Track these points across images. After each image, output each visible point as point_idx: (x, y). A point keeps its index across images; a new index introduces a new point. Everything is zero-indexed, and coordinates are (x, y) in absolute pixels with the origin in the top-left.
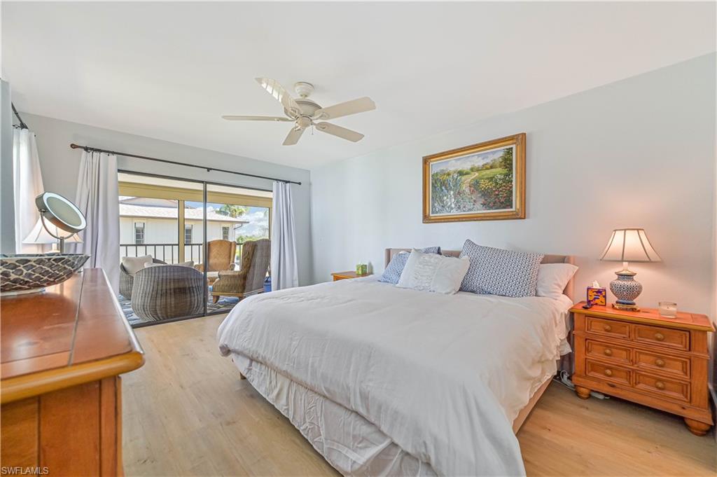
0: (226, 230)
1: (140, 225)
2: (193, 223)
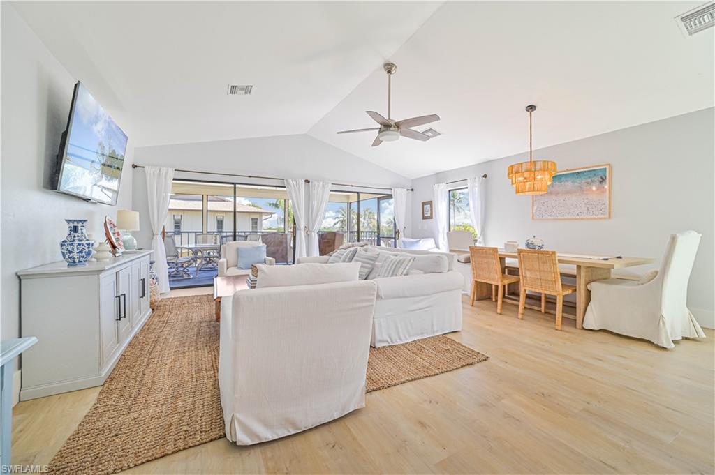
0: (255, 222)
1: (177, 217)
2: (224, 215)
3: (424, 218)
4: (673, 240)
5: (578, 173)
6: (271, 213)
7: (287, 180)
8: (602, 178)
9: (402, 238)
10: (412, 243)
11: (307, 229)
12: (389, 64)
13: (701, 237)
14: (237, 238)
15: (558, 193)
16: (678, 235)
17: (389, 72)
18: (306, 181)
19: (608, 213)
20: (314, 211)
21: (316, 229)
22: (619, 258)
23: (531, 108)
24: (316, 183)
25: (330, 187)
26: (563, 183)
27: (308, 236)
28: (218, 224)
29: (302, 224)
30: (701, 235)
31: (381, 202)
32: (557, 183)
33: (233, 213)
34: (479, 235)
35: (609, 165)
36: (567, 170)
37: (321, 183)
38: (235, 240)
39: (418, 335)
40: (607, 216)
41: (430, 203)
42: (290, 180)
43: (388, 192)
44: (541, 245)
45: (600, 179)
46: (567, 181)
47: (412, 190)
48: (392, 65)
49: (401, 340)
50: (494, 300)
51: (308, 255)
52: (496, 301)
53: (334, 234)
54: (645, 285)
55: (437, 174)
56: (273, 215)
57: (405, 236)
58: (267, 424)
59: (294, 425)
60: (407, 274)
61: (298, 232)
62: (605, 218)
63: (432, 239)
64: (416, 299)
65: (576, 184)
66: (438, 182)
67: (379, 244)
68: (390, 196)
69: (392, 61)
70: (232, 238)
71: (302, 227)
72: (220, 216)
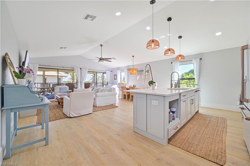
3: (115, 79)
6: (66, 76)
7: (74, 68)
9: (109, 84)
10: (111, 86)
11: (81, 82)
12: (101, 45)
14: (59, 85)
17: (101, 46)
18: (80, 69)
20: (83, 78)
21: (84, 82)
23: (133, 56)
24: (83, 69)
25: (88, 70)
27: (81, 84)
29: (79, 81)
31: (104, 74)
32: (141, 72)
33: (57, 76)
35: (149, 69)
37: (85, 69)
38: (58, 85)
39: (106, 104)
41: (116, 75)
42: (75, 68)
43: (105, 72)
47: (112, 71)
48: (102, 45)
49: (102, 105)
51: (81, 88)
53: (89, 84)
55: (118, 68)
56: (67, 77)
57: (110, 84)
58: (75, 114)
59: (80, 114)
60: (104, 92)
61: (78, 83)
63: (116, 85)
64: (106, 97)
66: (118, 70)
67: (103, 86)
68: (106, 73)
69: (102, 44)
70: (57, 85)
71: (79, 82)
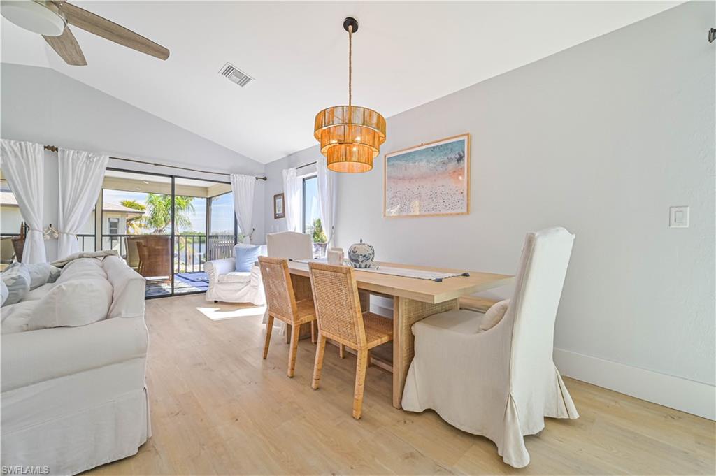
3: (276, 218)
4: (530, 243)
5: (434, 148)
8: (459, 155)
11: (53, 230)
13: (574, 240)
15: (412, 178)
16: (537, 234)
18: (46, 148)
19: (466, 208)
21: (72, 230)
22: (465, 275)
23: (351, 24)
24: (72, 153)
25: (107, 162)
26: (417, 163)
27: (55, 240)
28: (111, 226)
30: (574, 236)
32: (411, 164)
34: (328, 238)
35: (468, 134)
36: (422, 145)
37: (84, 153)
40: (465, 210)
41: (282, 196)
42: (4, 143)
43: (225, 179)
44: (367, 254)
45: (458, 156)
46: (421, 160)
47: (265, 179)
50: (313, 341)
52: (316, 343)
54: (489, 331)
55: (290, 156)
61: (29, 234)
62: (462, 214)
65: (431, 164)
66: (289, 168)
71: (38, 226)
72: (114, 218)
